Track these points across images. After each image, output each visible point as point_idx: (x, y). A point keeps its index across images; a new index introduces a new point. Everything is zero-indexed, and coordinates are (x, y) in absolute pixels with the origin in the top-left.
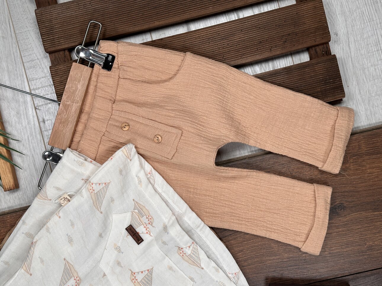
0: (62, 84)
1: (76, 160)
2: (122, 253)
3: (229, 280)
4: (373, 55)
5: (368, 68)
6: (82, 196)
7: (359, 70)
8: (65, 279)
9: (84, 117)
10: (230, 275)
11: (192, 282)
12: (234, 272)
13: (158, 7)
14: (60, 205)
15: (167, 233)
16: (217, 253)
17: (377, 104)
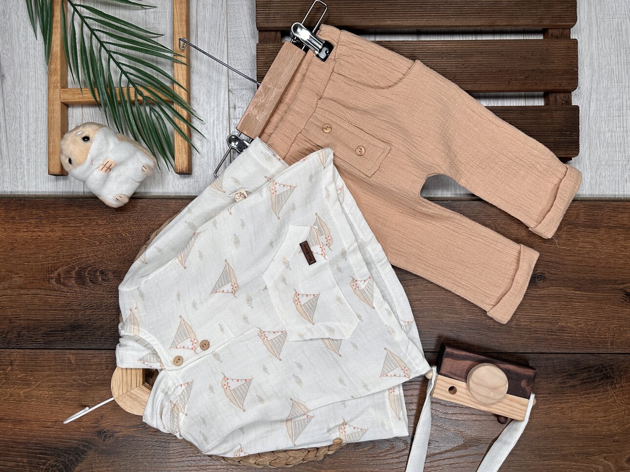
0: (266, 66)
1: (264, 152)
2: (290, 269)
3: (400, 329)
4: (613, 120)
5: (604, 132)
6: (261, 195)
7: (594, 132)
8: (221, 282)
9: (283, 107)
10: (402, 323)
11: (359, 320)
12: (407, 320)
13: (394, 5)
14: (234, 201)
15: (345, 259)
16: (393, 295)
17: (605, 174)
